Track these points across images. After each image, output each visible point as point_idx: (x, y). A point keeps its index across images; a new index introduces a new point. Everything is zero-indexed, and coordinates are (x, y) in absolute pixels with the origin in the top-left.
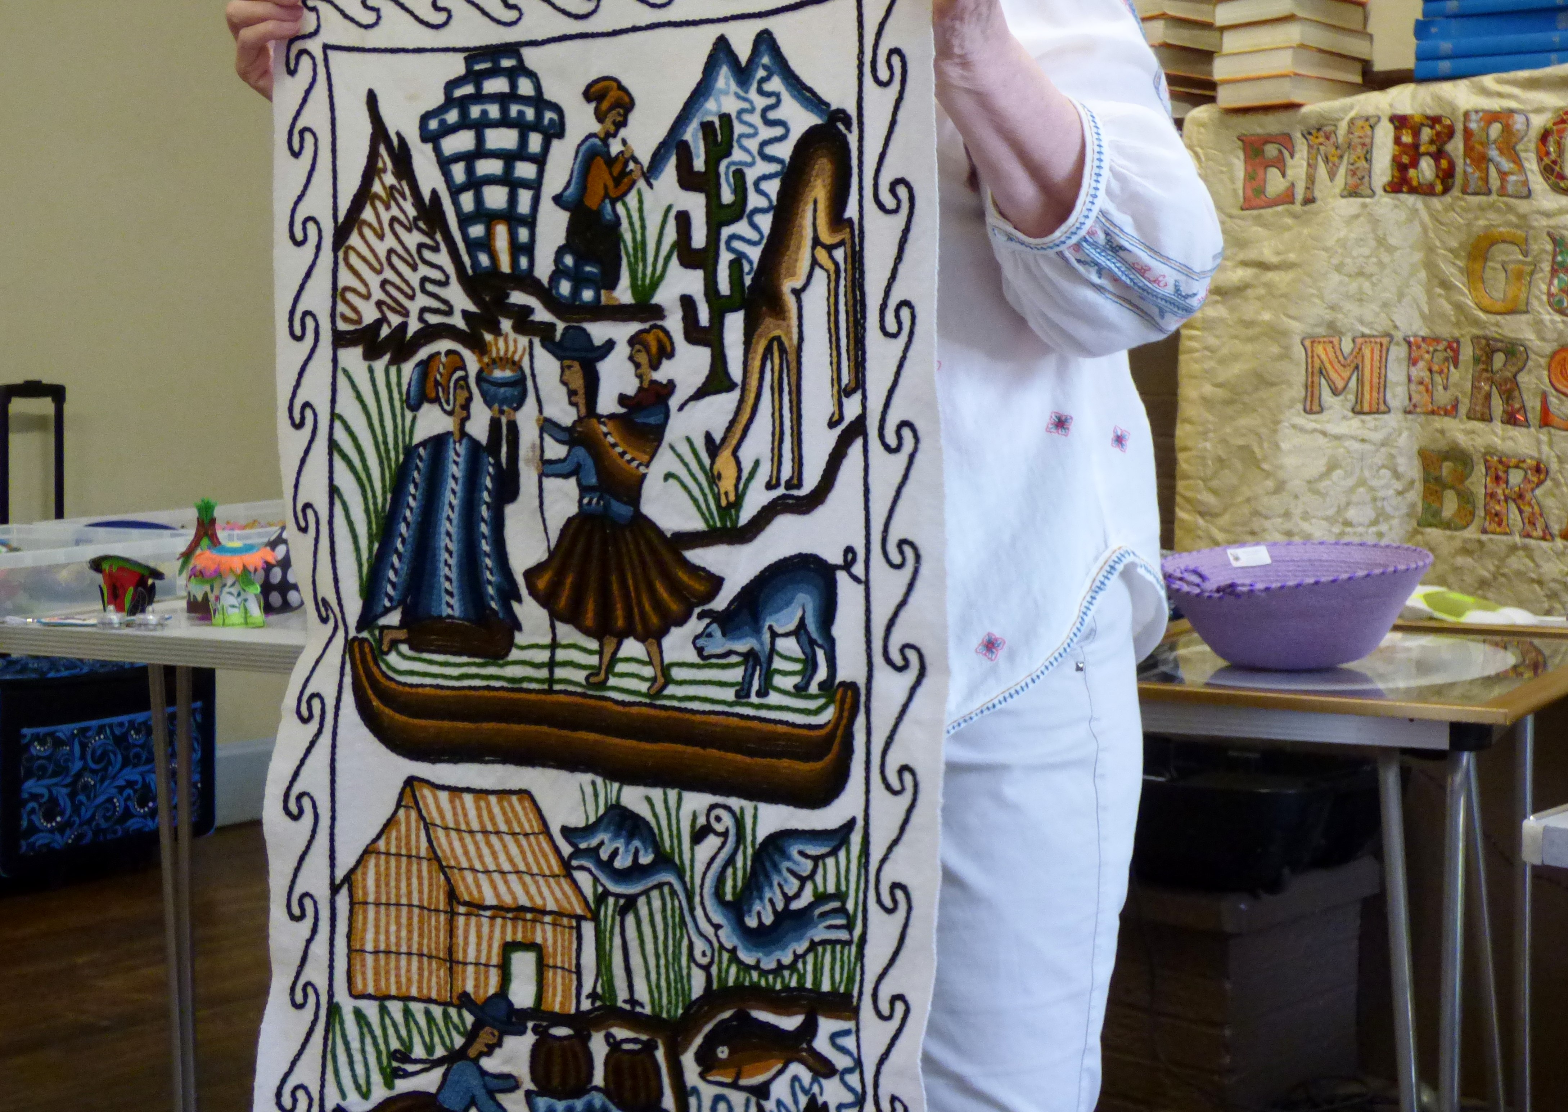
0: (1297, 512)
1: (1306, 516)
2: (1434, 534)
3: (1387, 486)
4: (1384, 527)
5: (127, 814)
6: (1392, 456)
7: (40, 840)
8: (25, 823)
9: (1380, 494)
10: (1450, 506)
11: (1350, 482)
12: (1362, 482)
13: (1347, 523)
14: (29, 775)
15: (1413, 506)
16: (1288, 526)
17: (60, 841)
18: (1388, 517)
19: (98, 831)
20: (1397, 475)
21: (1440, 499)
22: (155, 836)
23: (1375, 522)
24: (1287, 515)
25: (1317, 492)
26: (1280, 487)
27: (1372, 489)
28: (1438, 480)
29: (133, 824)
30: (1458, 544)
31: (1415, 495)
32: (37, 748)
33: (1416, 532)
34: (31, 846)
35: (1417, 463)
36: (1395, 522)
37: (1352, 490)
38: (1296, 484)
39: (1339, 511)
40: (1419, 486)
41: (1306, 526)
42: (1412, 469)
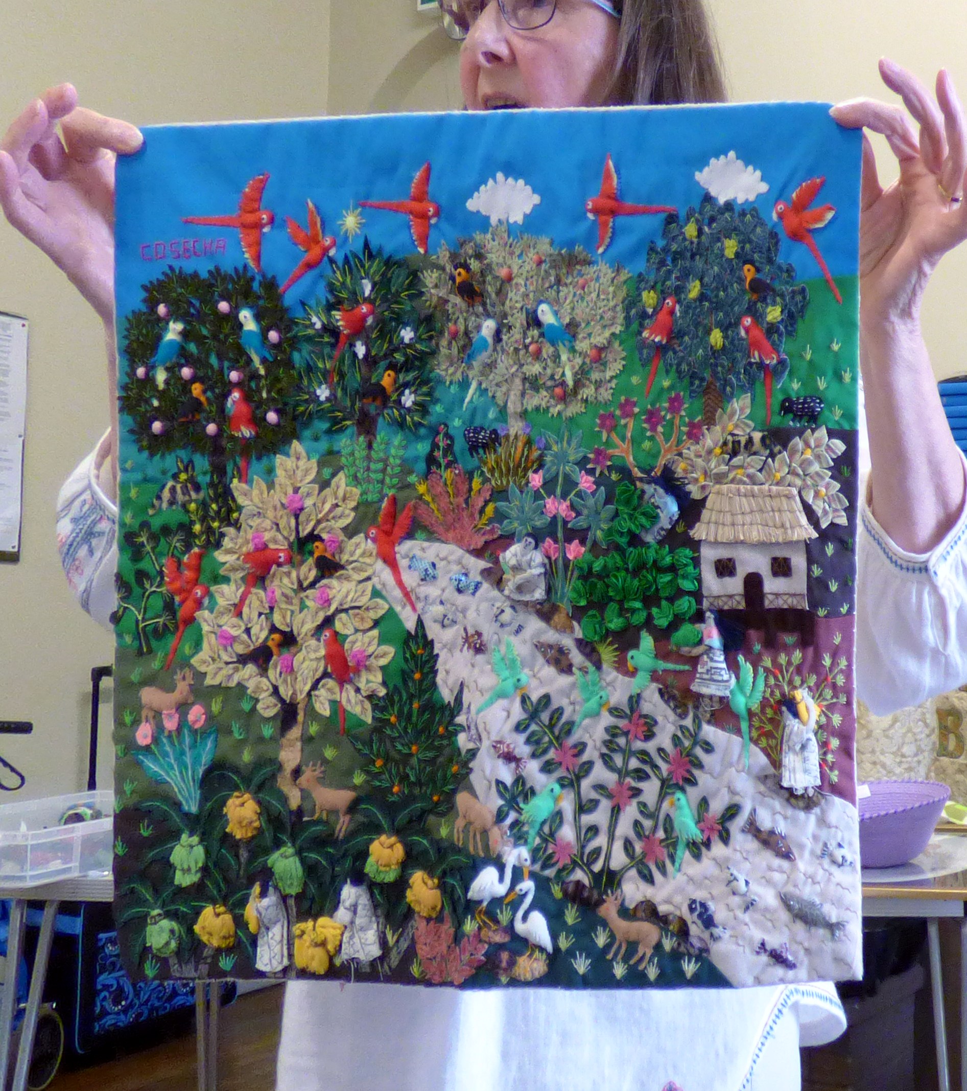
0: (878, 750)
1: (883, 753)
2: (945, 760)
3: (921, 732)
4: (921, 757)
5: (175, 993)
6: (924, 714)
7: (109, 1021)
8: (98, 1010)
9: (918, 737)
10: (952, 744)
11: (904, 730)
12: (909, 730)
13: (903, 756)
14: (103, 969)
15: (934, 743)
16: (873, 759)
17: (124, 1021)
18: (923, 751)
19: (153, 1009)
20: (927, 725)
21: (947, 739)
22: (192, 1009)
23: (916, 755)
24: (873, 752)
25: (887, 737)
26: (869, 736)
27: (915, 734)
28: (946, 727)
29: (179, 1001)
30: (956, 767)
31: (935, 737)
32: (110, 949)
33: (936, 760)
34: (102, 1027)
35: (935, 716)
36: (926, 754)
37: (905, 735)
38: (877, 732)
39: (899, 749)
40: (937, 731)
41: (882, 758)
42: (933, 720)
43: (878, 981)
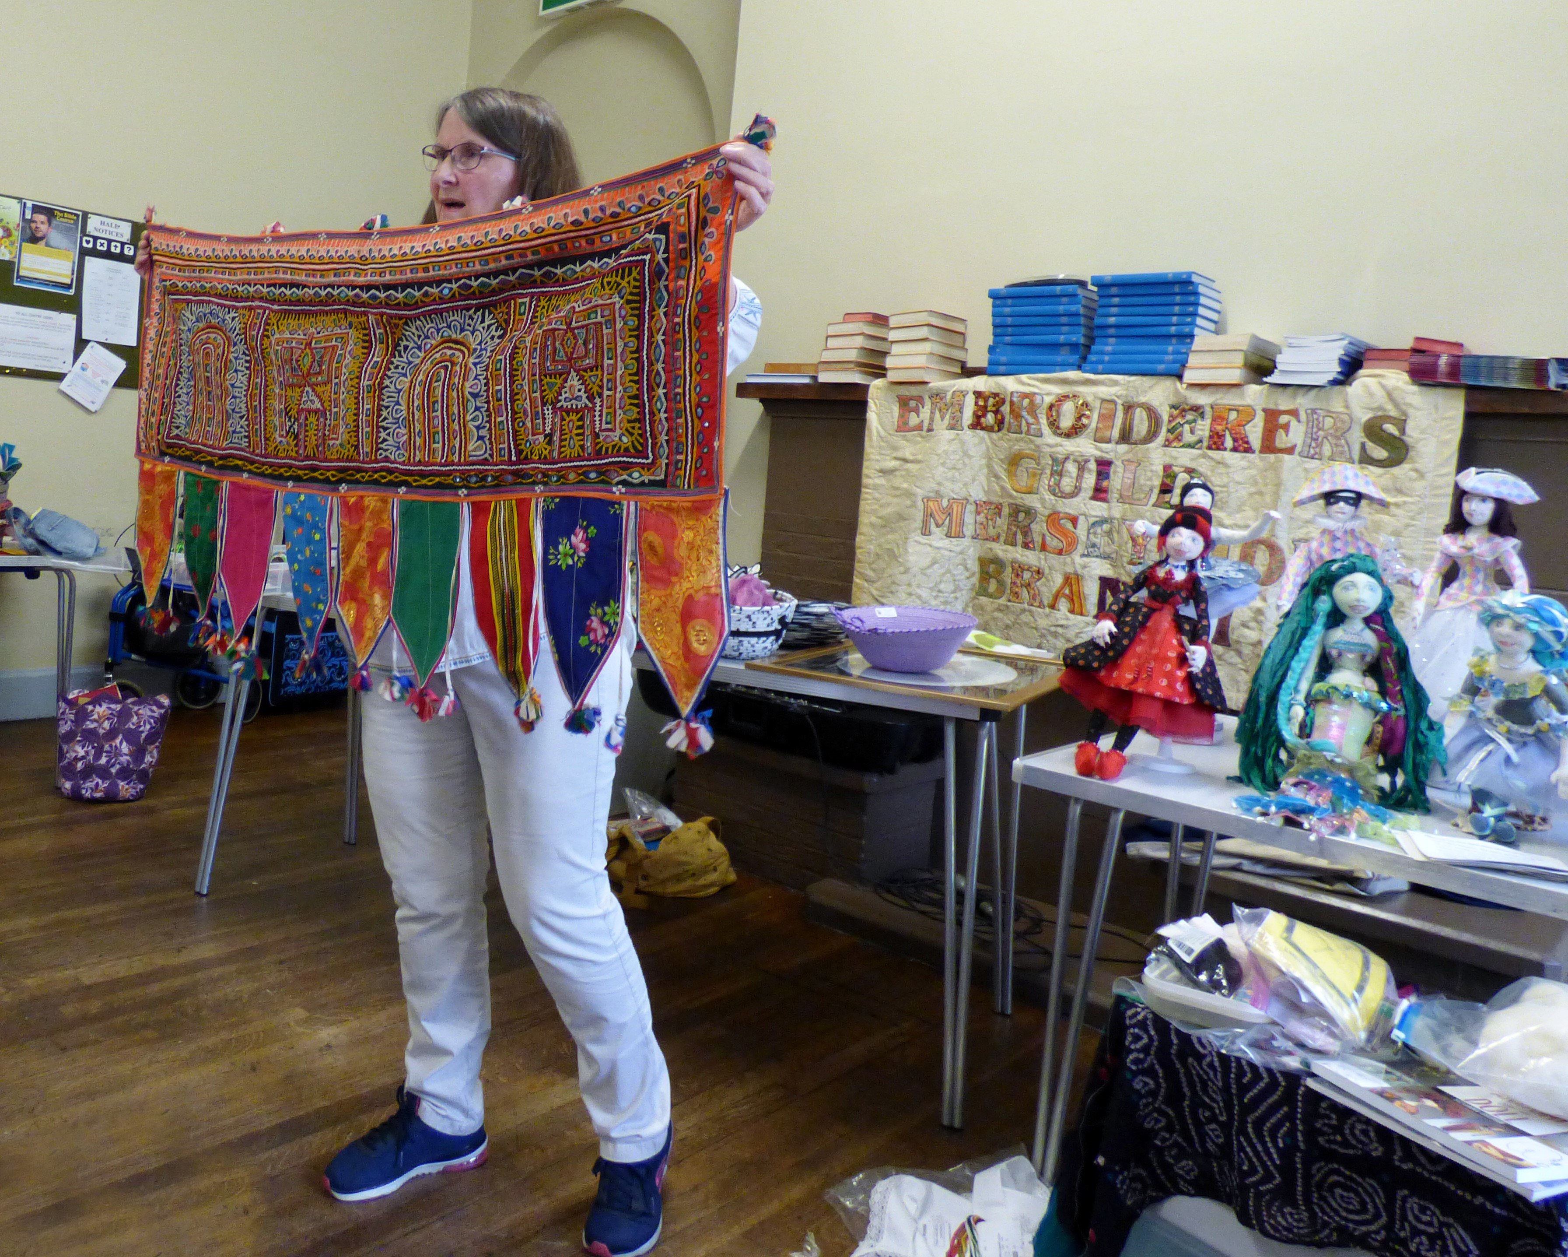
0: (914, 584)
1: (919, 586)
2: (984, 600)
3: (961, 574)
4: (958, 594)
5: (331, 680)
6: (965, 560)
7: (290, 689)
8: (283, 681)
9: (958, 578)
10: (993, 586)
11: (942, 571)
12: (949, 571)
13: (940, 591)
14: (287, 658)
15: (974, 585)
16: (909, 590)
17: (299, 691)
18: (961, 590)
19: (317, 687)
20: (967, 569)
21: (988, 583)
22: (345, 691)
23: (954, 592)
24: (909, 585)
25: (925, 574)
26: (907, 571)
27: (954, 575)
28: (987, 573)
29: (334, 685)
30: (996, 606)
31: (975, 580)
32: (292, 645)
33: (974, 598)
34: (285, 692)
35: (977, 564)
36: (964, 592)
37: (944, 574)
38: (915, 570)
39: (937, 584)
40: (978, 575)
41: (919, 591)
42: (975, 567)
43: (898, 764)
